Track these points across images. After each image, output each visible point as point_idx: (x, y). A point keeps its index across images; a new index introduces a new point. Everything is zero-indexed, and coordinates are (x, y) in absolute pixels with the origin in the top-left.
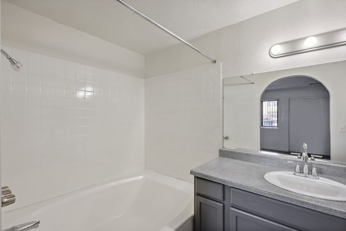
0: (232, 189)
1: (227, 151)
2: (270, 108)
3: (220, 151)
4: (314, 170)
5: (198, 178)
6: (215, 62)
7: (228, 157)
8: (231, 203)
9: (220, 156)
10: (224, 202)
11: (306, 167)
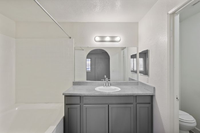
0: (84, 97)
1: (76, 82)
2: (89, 62)
3: (73, 82)
4: (109, 85)
5: (67, 96)
6: (70, 38)
7: (77, 85)
8: (84, 103)
9: (73, 85)
10: (80, 104)
11: (107, 84)
